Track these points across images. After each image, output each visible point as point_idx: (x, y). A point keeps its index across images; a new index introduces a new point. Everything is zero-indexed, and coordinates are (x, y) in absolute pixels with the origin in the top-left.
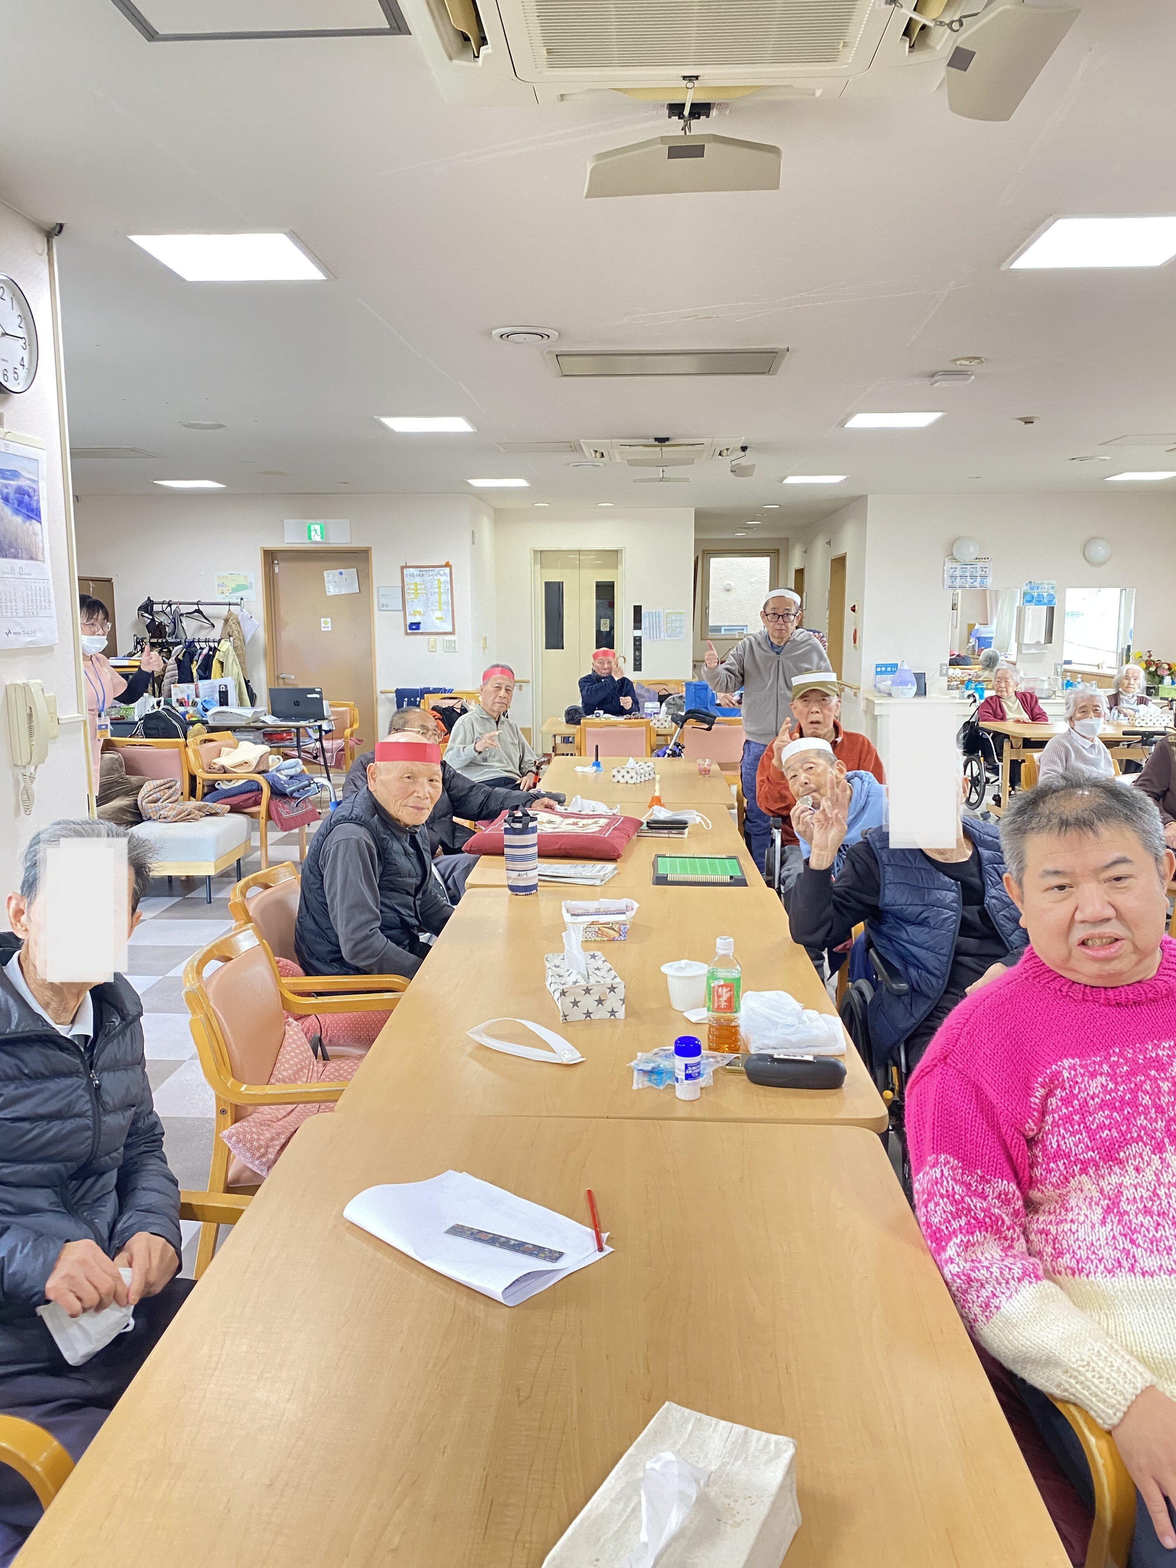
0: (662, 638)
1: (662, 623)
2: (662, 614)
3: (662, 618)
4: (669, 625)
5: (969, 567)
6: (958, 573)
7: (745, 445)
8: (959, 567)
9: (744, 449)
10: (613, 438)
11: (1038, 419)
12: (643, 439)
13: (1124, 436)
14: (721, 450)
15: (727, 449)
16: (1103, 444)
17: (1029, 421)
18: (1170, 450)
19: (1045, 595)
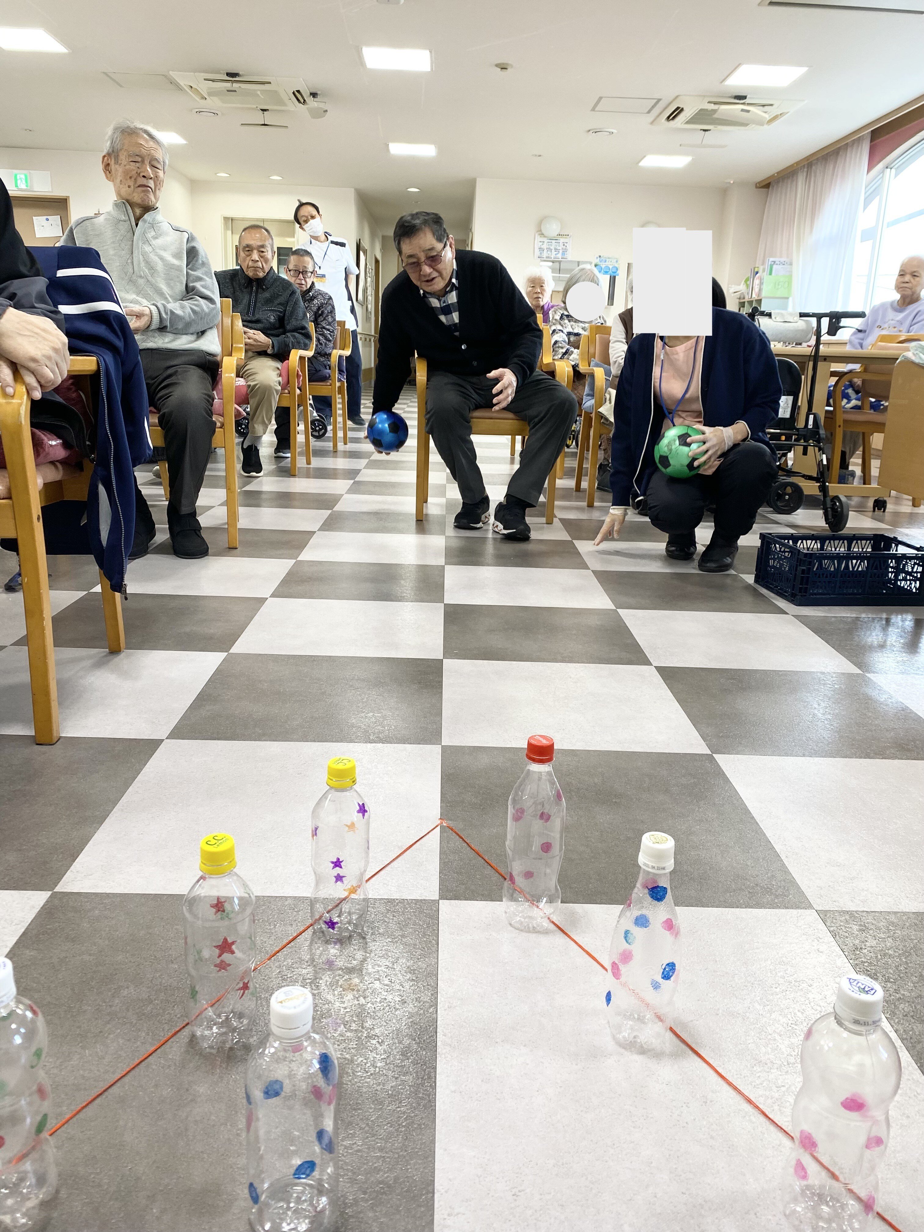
5: (553, 241)
6: (545, 246)
7: (313, 91)
8: (546, 241)
9: (314, 95)
10: (195, 71)
11: (512, 66)
12: (218, 72)
13: (601, 98)
14: (294, 93)
15: (298, 91)
16: (593, 109)
17: (504, 68)
18: (652, 123)
19: (611, 267)
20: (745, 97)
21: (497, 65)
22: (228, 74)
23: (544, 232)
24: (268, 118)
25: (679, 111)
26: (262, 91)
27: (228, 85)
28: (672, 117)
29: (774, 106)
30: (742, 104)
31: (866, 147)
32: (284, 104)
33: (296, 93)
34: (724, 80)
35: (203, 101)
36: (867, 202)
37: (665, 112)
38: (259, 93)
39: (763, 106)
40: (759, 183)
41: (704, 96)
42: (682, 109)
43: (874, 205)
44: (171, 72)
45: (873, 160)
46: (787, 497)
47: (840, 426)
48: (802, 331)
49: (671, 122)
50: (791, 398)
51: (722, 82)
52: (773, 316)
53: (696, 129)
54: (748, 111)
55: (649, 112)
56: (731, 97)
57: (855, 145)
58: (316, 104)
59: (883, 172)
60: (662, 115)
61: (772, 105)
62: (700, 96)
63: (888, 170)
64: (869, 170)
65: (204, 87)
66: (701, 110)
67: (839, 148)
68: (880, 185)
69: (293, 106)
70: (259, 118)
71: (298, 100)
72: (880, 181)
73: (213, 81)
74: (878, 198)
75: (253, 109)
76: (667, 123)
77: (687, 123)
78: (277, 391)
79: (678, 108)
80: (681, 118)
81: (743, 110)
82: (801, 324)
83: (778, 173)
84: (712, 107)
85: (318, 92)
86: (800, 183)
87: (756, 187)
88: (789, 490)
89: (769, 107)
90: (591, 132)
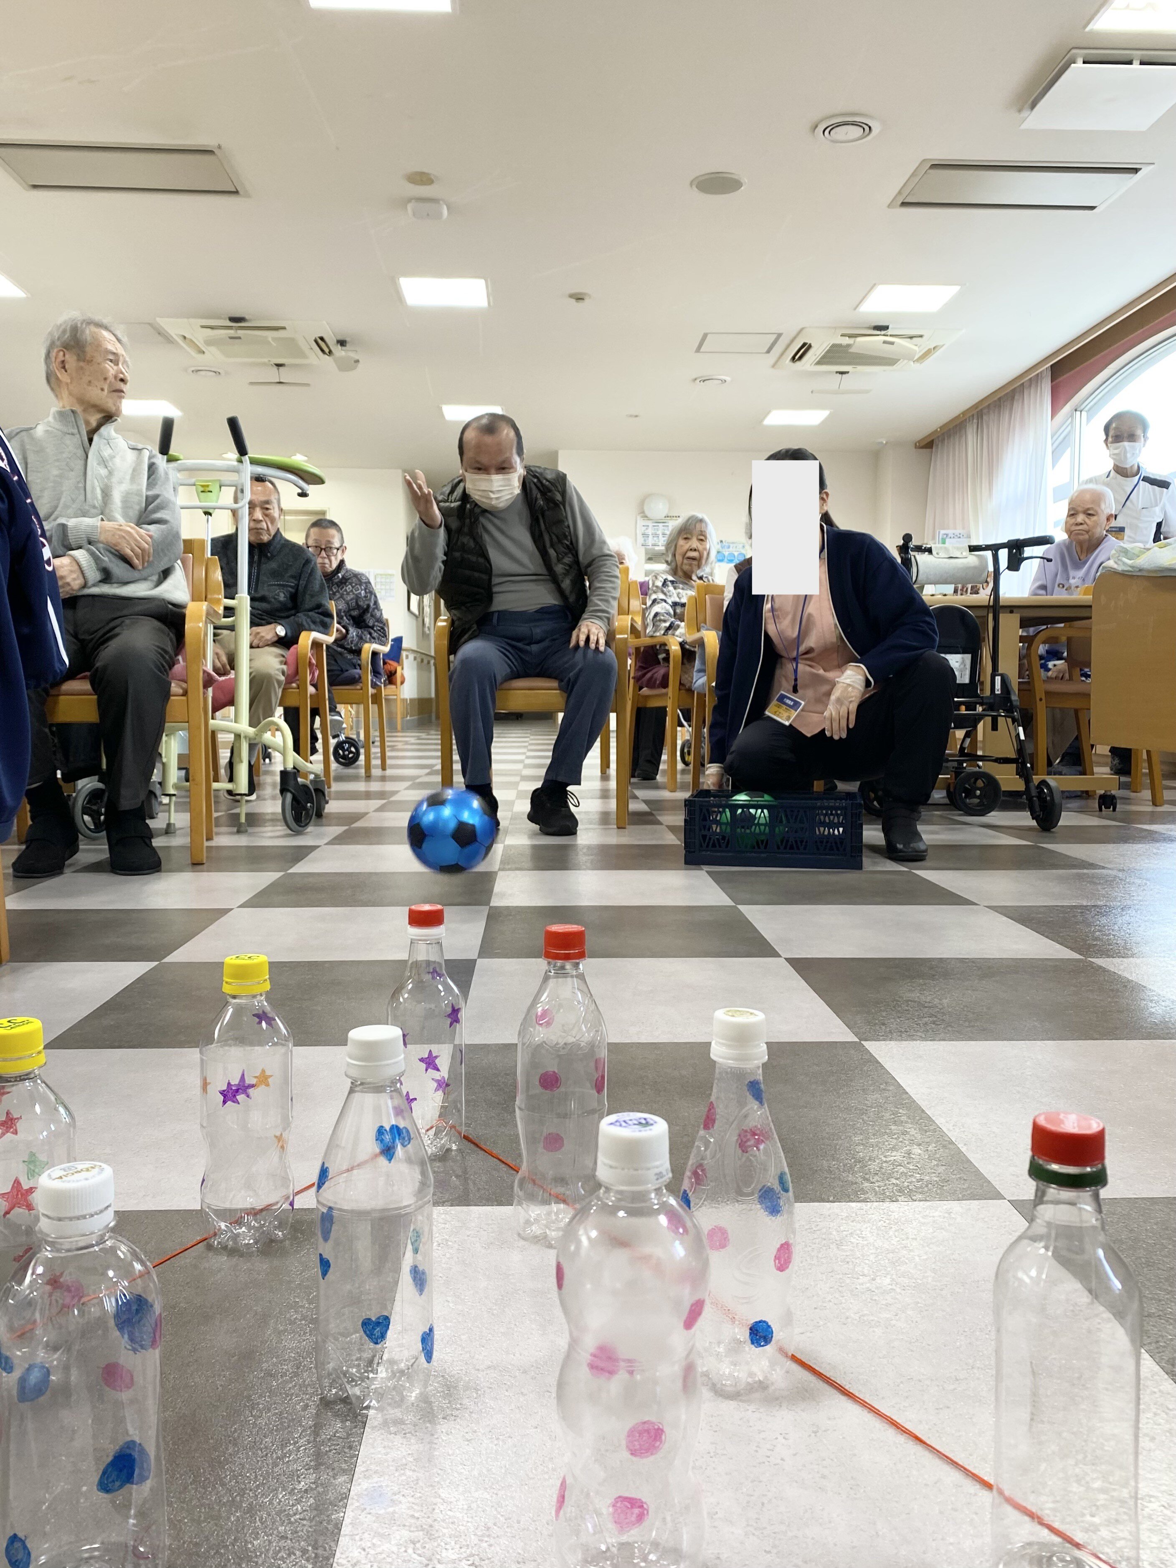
5: (660, 525)
6: (650, 531)
7: (340, 338)
8: (650, 524)
9: (342, 343)
10: (189, 317)
11: (589, 295)
12: (219, 318)
13: (705, 336)
14: (316, 341)
15: (322, 339)
16: (698, 350)
17: (579, 298)
18: (773, 366)
20: (886, 328)
21: (571, 296)
22: (234, 320)
23: (647, 513)
24: (285, 375)
25: (806, 348)
26: (274, 339)
27: (231, 332)
28: (798, 357)
29: (924, 338)
30: (884, 335)
31: (1046, 387)
32: (303, 355)
33: (320, 341)
34: (857, 306)
35: (201, 356)
36: (1057, 454)
37: (788, 351)
38: (270, 340)
39: (911, 338)
40: (919, 442)
41: (835, 328)
42: (810, 346)
43: (1065, 459)
44: (158, 319)
45: (1058, 400)
46: (978, 792)
47: (1041, 700)
48: (975, 568)
49: (798, 363)
50: (968, 657)
51: (855, 309)
52: (934, 552)
53: (830, 372)
54: (892, 343)
55: (768, 352)
56: (869, 328)
57: (1033, 386)
58: (343, 353)
59: (1072, 416)
60: (784, 356)
61: (921, 336)
62: (830, 327)
63: (1078, 413)
64: (1054, 413)
65: (200, 336)
66: (834, 346)
67: (1014, 390)
68: (1069, 432)
69: (315, 357)
70: (273, 375)
71: (322, 351)
72: (1069, 427)
73: (212, 328)
74: (1068, 451)
75: (264, 364)
76: (792, 364)
77: (819, 363)
78: (279, 682)
79: (804, 344)
80: (810, 357)
81: (885, 342)
82: (972, 559)
83: (941, 428)
84: (846, 341)
85: (347, 339)
86: (970, 437)
87: (916, 447)
88: (980, 783)
89: (919, 339)
90: (698, 381)
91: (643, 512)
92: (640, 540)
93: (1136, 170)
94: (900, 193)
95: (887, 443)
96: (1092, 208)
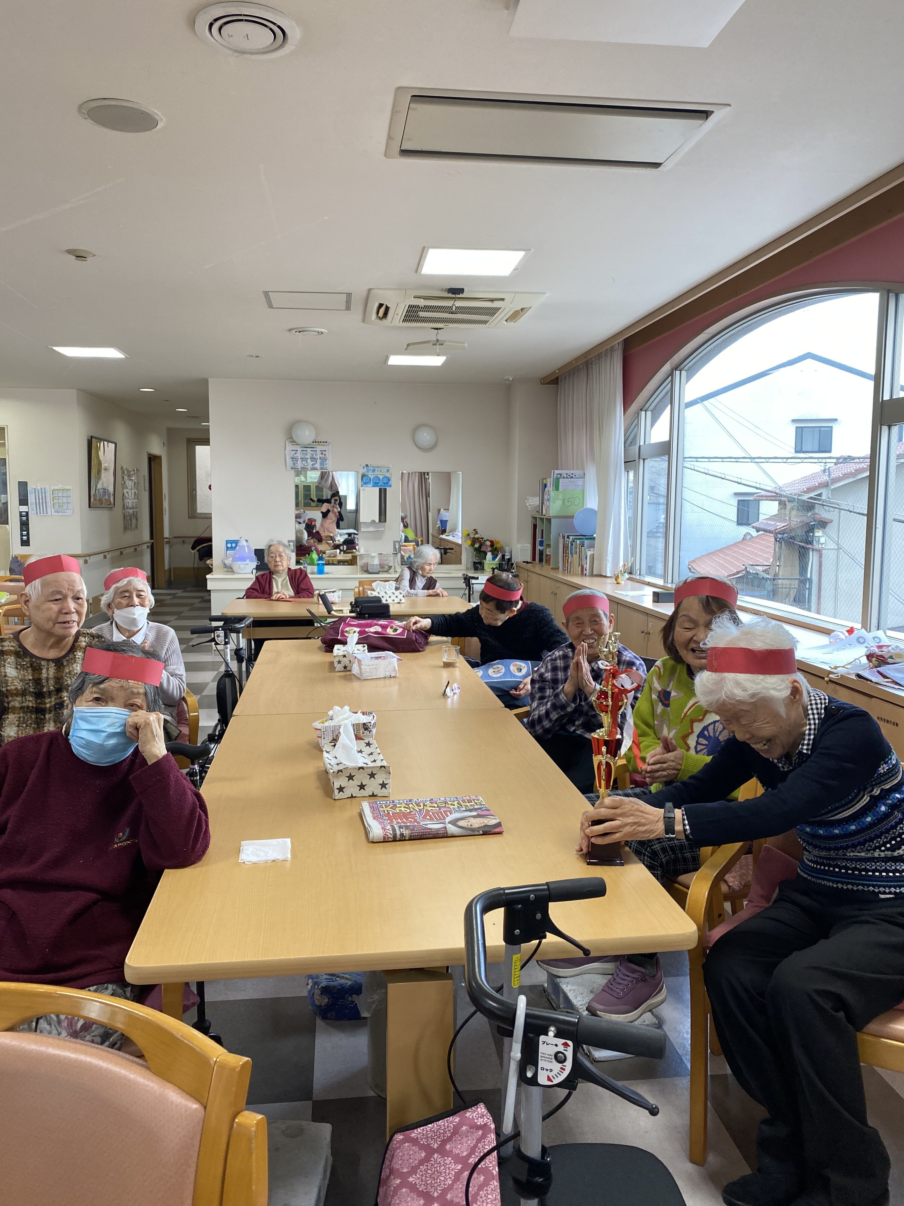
0: (49, 513)
1: (48, 500)
2: (48, 490)
3: (48, 495)
4: (55, 501)
5: (309, 450)
6: (299, 455)
8: (299, 449)
11: (90, 254)
13: (268, 293)
16: (268, 305)
17: (79, 255)
18: (361, 321)
19: (381, 477)
20: (462, 291)
23: (295, 439)
25: (385, 308)
28: (381, 315)
29: (506, 301)
34: (418, 268)
37: (368, 310)
39: (492, 300)
40: (543, 379)
41: (406, 292)
42: (387, 307)
49: (384, 319)
51: (416, 270)
53: (421, 328)
55: (348, 309)
56: (443, 291)
60: (367, 314)
61: (503, 300)
62: (399, 288)
76: (378, 320)
77: (405, 321)
79: (381, 305)
80: (394, 315)
87: (541, 384)
89: (501, 302)
90: (294, 331)
91: (292, 438)
92: (289, 462)
93: (705, 114)
94: (390, 138)
95: (513, 380)
96: (657, 165)
